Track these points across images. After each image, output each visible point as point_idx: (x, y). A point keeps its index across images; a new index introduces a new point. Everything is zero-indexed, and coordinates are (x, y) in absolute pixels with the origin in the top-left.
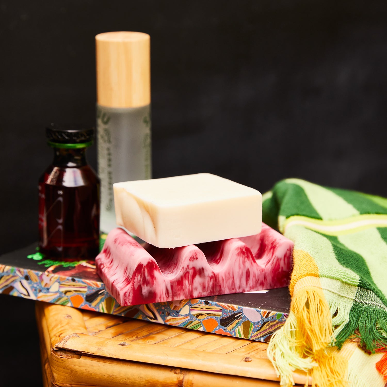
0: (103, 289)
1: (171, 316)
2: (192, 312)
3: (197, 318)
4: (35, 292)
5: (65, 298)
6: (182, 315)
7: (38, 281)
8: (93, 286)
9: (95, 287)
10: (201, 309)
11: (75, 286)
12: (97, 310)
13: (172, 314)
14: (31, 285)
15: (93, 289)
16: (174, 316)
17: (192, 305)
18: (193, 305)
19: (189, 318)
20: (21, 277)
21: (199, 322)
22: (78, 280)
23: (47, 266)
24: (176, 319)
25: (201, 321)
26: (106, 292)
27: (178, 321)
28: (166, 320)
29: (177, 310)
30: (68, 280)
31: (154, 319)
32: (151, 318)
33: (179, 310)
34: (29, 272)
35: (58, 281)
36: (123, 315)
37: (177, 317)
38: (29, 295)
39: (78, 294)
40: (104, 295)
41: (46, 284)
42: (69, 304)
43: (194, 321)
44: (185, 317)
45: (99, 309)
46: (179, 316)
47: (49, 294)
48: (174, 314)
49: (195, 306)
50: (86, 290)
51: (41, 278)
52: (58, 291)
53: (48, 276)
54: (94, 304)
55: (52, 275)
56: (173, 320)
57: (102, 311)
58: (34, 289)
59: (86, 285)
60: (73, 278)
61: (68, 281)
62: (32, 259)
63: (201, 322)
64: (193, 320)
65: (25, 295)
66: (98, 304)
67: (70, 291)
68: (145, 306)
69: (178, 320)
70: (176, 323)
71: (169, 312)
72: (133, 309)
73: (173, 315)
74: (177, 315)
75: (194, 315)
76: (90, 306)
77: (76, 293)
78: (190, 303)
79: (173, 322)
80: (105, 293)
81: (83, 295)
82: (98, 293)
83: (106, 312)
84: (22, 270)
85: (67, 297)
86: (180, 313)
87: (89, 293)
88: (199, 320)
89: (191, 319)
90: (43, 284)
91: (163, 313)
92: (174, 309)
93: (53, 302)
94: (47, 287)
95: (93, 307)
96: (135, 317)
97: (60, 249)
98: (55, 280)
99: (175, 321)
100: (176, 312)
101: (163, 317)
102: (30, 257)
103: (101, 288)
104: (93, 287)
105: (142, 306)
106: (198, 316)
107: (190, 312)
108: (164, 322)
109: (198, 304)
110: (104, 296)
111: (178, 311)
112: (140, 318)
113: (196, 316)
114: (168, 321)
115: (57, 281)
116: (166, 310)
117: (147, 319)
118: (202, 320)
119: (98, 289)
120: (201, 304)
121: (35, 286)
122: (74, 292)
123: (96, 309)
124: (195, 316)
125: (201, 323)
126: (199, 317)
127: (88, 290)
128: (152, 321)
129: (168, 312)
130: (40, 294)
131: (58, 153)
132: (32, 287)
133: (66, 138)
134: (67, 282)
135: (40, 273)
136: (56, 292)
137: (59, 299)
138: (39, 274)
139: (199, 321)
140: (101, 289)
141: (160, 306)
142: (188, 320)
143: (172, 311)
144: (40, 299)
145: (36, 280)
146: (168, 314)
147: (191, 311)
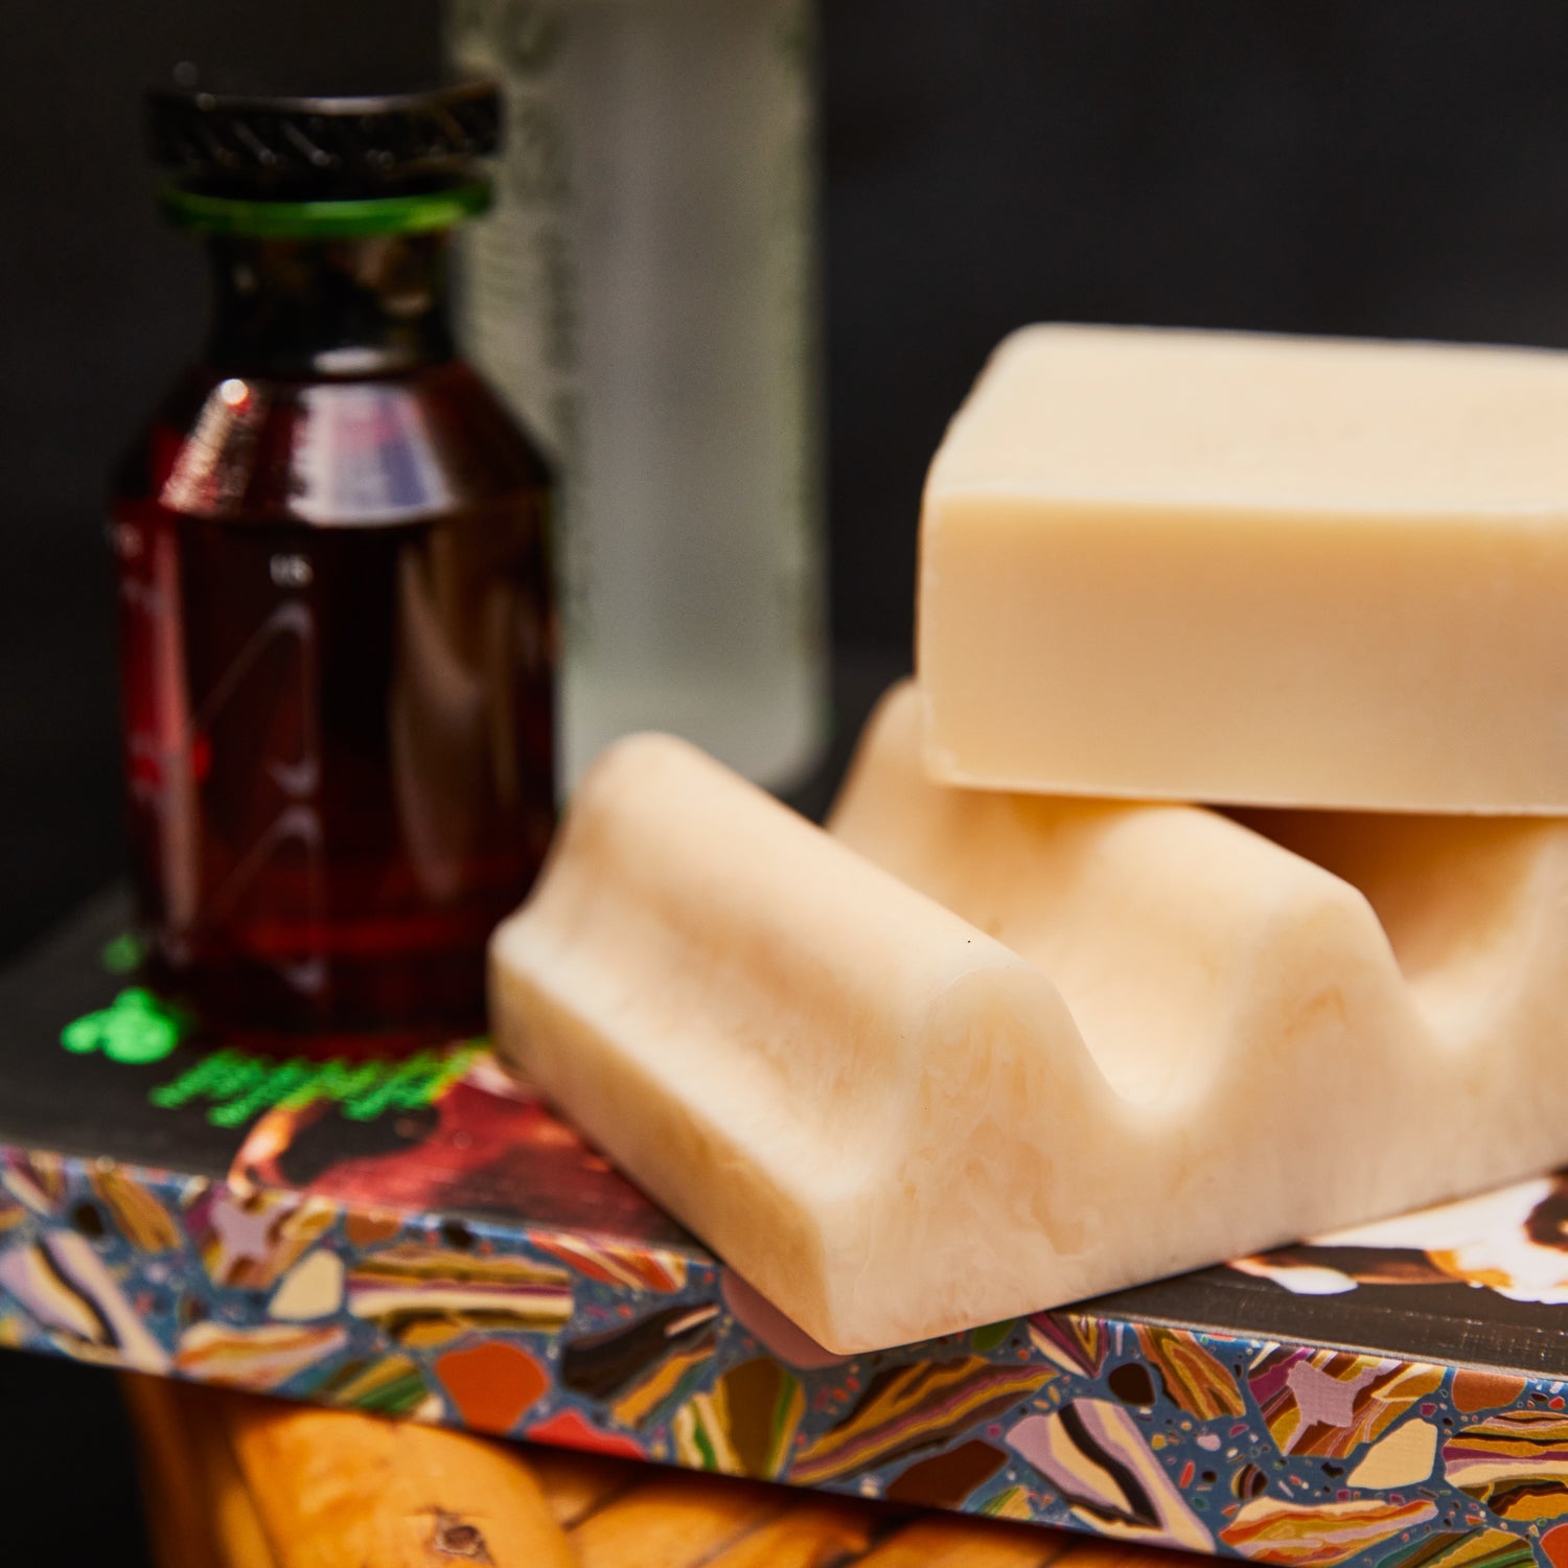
0: (707, 1304)
1: (1278, 1495)
2: (1456, 1469)
3: (1502, 1510)
4: (160, 1320)
5: (393, 1364)
6: (1367, 1494)
7: (178, 1239)
8: (619, 1281)
9: (636, 1283)
10: (1534, 1446)
11: (474, 1283)
12: (658, 1451)
13: (1288, 1483)
14: (122, 1272)
15: (616, 1301)
16: (1301, 1497)
17: (1464, 1418)
18: (1470, 1423)
19: (1429, 1511)
20: (40, 1217)
21: (1517, 1545)
22: (495, 1241)
23: (228, 1116)
24: (1316, 1516)
25: (1533, 1530)
26: (728, 1321)
27: (1339, 1532)
28: (1232, 1526)
29: (1328, 1455)
30: (416, 1233)
31: (1129, 1521)
32: (1108, 1514)
33: (1346, 1454)
34: (103, 1180)
35: (338, 1243)
36: (870, 1488)
37: (1326, 1508)
38: (110, 1338)
39: (496, 1336)
40: (710, 1341)
41: (242, 1265)
42: (432, 1408)
43: (1477, 1531)
44: (1395, 1507)
45: (671, 1440)
46: (1345, 1495)
47: (265, 1335)
48: (1305, 1486)
49: (1491, 1425)
50: (562, 1306)
51: (198, 1220)
52: (339, 1318)
53: (251, 1204)
54: (628, 1409)
55: (282, 1199)
56: (1289, 1525)
57: (694, 1458)
58: (145, 1299)
59: (561, 1273)
60: (455, 1216)
61: (409, 1244)
62: (98, 1058)
63: (1535, 1540)
64: (1464, 1525)
65: (82, 1339)
66: (665, 1407)
67: (433, 1316)
68: (1054, 1422)
69: (1332, 1528)
70: (1318, 1545)
71: (1258, 1468)
72: (952, 1445)
73: (1296, 1489)
74: (1326, 1489)
75: (1481, 1490)
76: (600, 1419)
77: (483, 1331)
78: (1443, 1406)
79: (1296, 1543)
80: (723, 1333)
81: (540, 1343)
82: (661, 1333)
83: (726, 1461)
84: (47, 1162)
85: (415, 1353)
86: (1356, 1479)
87: (584, 1327)
88: (1514, 1526)
89: (1447, 1522)
90: (218, 1266)
91: (1208, 1476)
92: (1300, 1447)
93: (301, 1389)
94: (249, 1281)
95: (622, 1430)
96: (968, 1505)
97: (309, 978)
98: (313, 1234)
99: (1308, 1535)
100: (1323, 1474)
101: (1207, 1508)
102: (80, 1036)
103: (685, 1291)
104: (619, 1290)
105: (1029, 1422)
106: (1506, 1494)
107: (1439, 1469)
108: (1217, 1541)
109: (1513, 1408)
110: (708, 1354)
111: (1333, 1465)
112: (1016, 1507)
113: (1493, 1501)
114: (1251, 1531)
115: (325, 1243)
116: (1232, 1453)
117: (1073, 1517)
118: (1542, 1530)
119: (661, 1306)
120: (1538, 1413)
121: (157, 1274)
122: (467, 1326)
123: (647, 1441)
124: (1484, 1500)
125: (1530, 1551)
126: (1513, 1502)
127: (579, 1308)
128: (1118, 1530)
129: (1249, 1467)
130: (201, 1336)
131: (245, 280)
132: (134, 1287)
133: (317, 155)
134: (411, 1254)
135: (193, 1186)
136: (320, 1325)
137: (350, 1366)
138: (179, 1191)
139: (1516, 1536)
140: (690, 1299)
141: (1186, 1425)
142: (1421, 1528)
143: (1283, 1461)
144: (201, 1370)
145: (161, 1237)
146: (1250, 1481)
147: (1448, 1464)
